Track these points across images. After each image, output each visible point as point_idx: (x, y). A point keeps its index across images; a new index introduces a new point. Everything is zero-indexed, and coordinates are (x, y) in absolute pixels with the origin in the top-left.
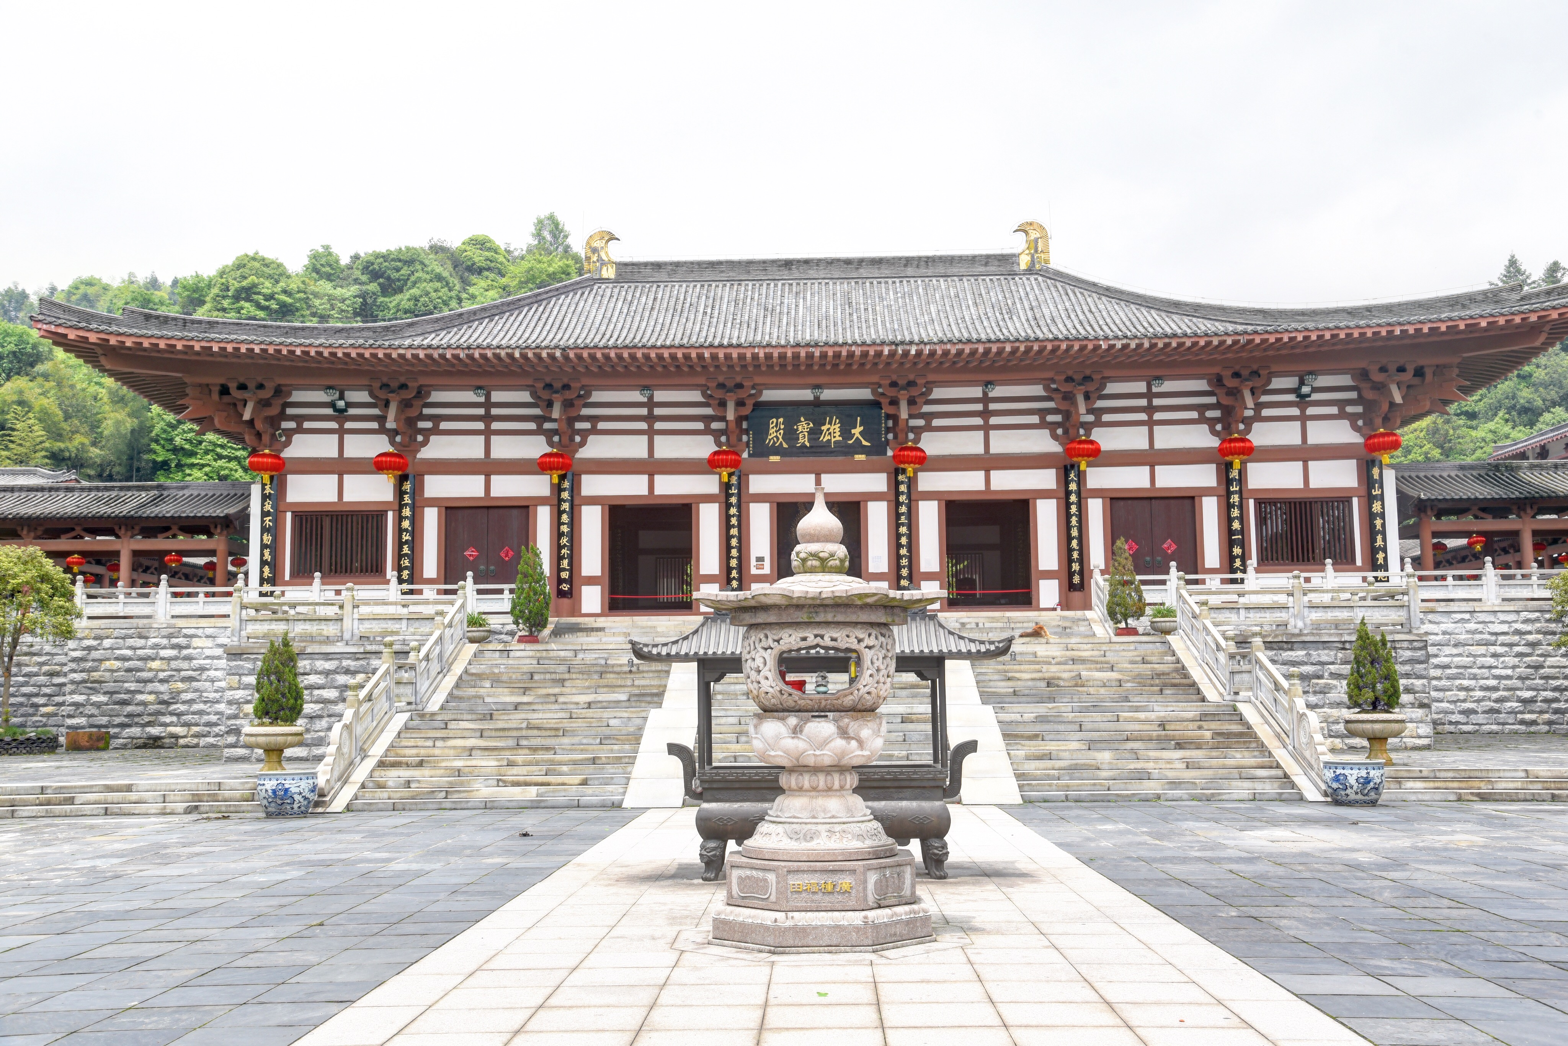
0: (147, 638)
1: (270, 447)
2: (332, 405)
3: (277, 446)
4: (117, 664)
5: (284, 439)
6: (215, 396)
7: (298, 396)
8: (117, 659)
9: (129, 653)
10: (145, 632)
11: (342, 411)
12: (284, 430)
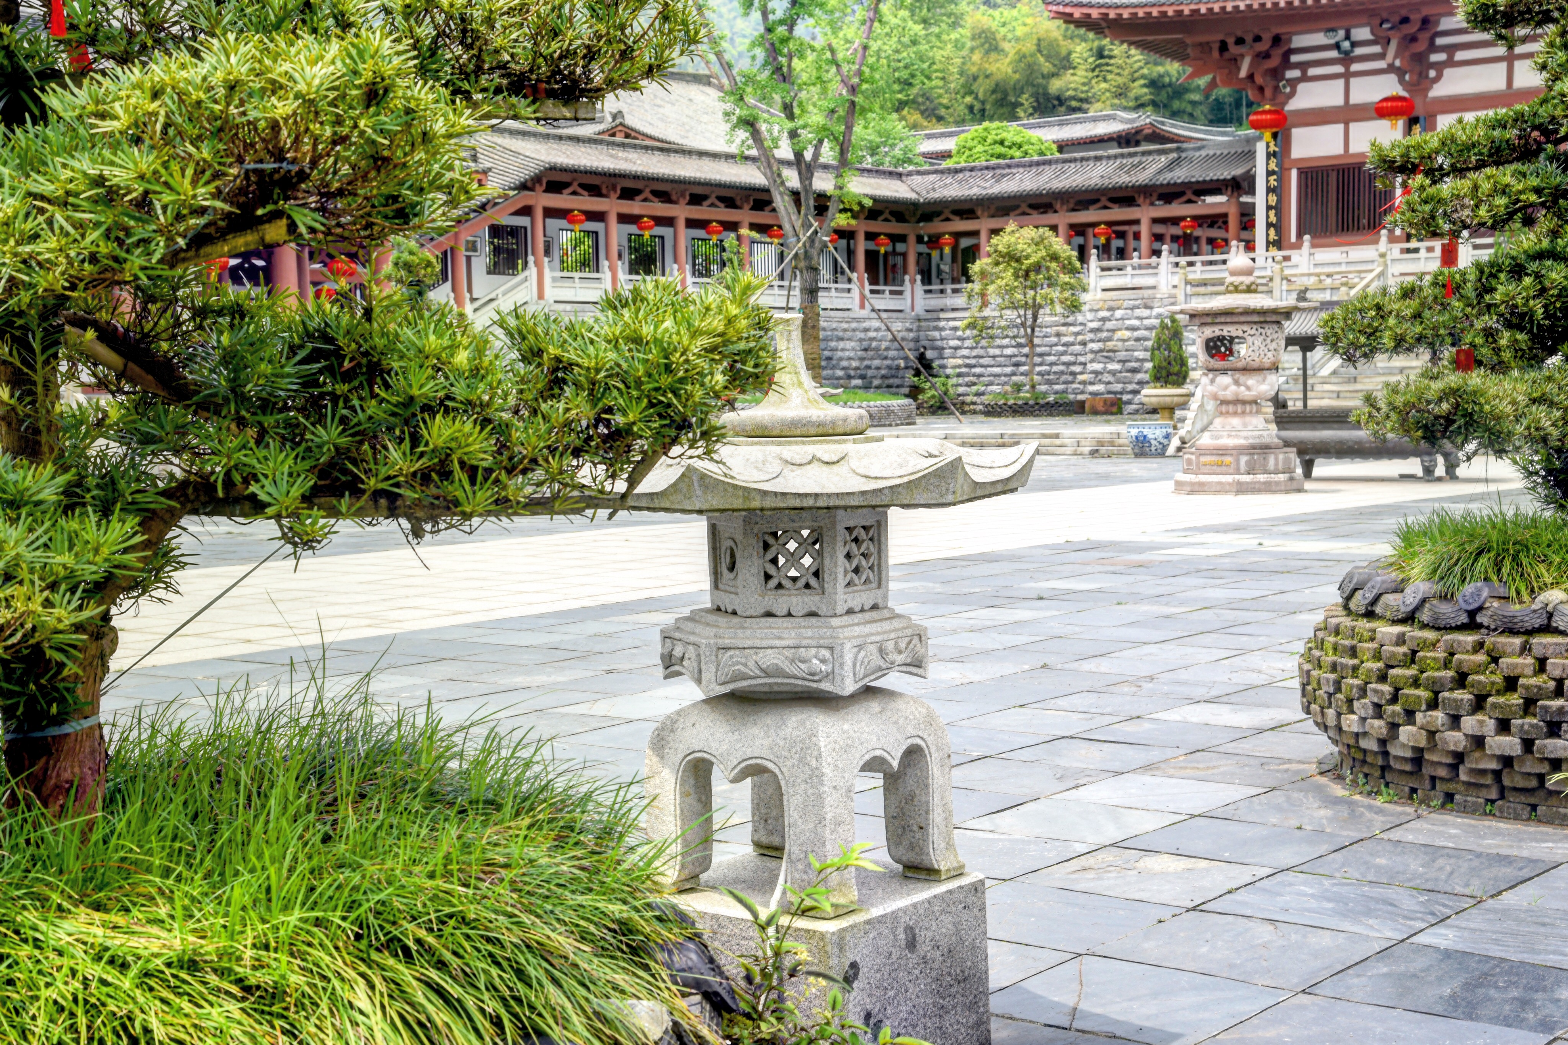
0: (1151, 308)
1: (1273, 100)
2: (1337, 46)
3: (1280, 99)
4: (1127, 334)
5: (1288, 90)
6: (1216, 54)
7: (1299, 41)
8: (1127, 329)
9: (1136, 323)
10: (1150, 303)
11: (1347, 53)
12: (1288, 80)
